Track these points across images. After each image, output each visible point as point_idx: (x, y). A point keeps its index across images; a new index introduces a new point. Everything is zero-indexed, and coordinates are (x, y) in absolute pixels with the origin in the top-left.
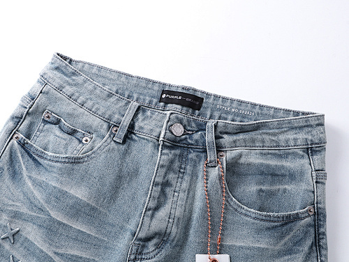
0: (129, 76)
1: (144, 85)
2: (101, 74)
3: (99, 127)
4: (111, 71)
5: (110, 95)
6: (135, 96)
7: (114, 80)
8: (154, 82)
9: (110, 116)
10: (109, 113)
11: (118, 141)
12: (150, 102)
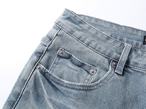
0: (118, 25)
1: (131, 32)
2: (98, 24)
3: (102, 61)
4: (105, 22)
5: (108, 38)
6: (125, 39)
7: (108, 28)
8: (138, 30)
9: (109, 54)
10: (109, 51)
11: (119, 73)
12: (137, 44)
